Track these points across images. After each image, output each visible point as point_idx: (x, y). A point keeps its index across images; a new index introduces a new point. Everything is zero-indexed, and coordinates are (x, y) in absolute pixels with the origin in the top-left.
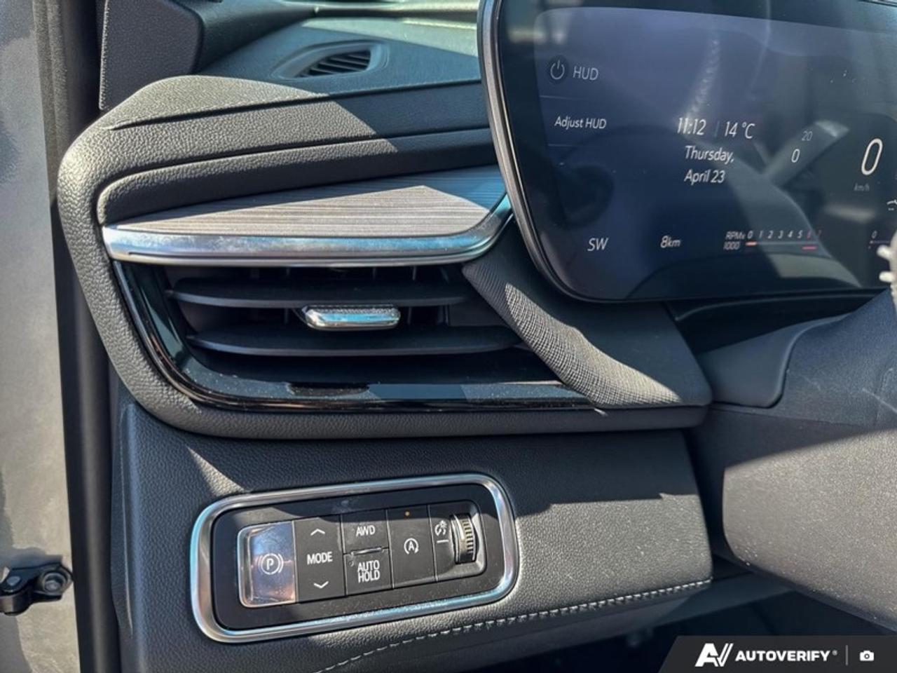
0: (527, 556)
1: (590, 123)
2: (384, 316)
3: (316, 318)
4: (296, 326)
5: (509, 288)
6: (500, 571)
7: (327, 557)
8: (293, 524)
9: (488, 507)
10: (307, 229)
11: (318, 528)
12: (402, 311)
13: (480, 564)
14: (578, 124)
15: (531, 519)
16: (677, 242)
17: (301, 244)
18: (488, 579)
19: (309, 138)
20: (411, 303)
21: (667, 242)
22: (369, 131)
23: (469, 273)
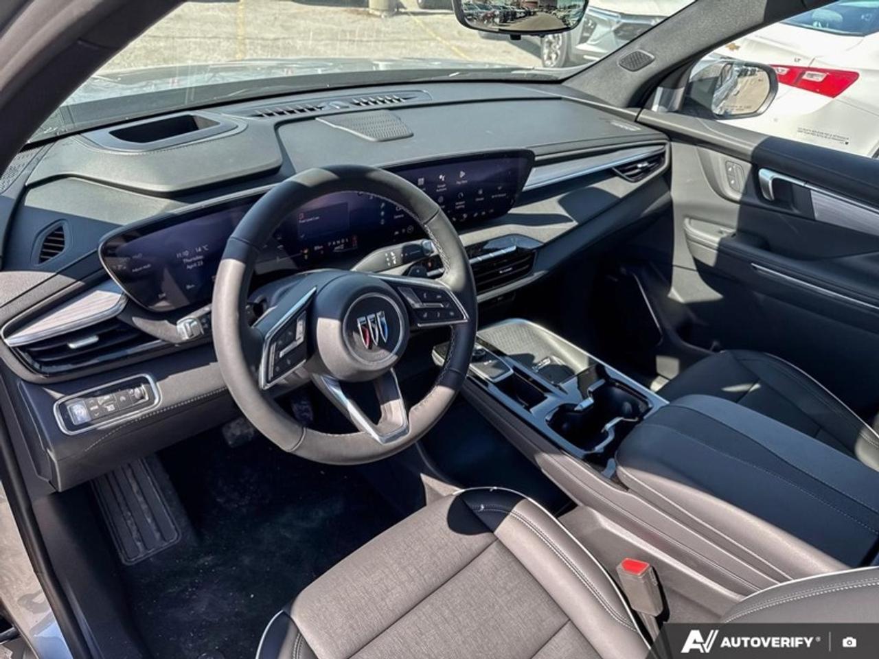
0: (163, 391)
1: (145, 267)
2: (93, 339)
3: (72, 346)
4: (67, 349)
5: (134, 319)
6: (154, 398)
7: (96, 407)
8: (83, 401)
9: (146, 382)
10: (63, 322)
11: (91, 400)
12: (99, 336)
13: (147, 398)
14: (140, 269)
15: (162, 382)
16: (193, 286)
17: (62, 328)
18: (151, 402)
19: (55, 291)
20: (100, 332)
21: (188, 287)
22: (73, 280)
23: (119, 317)
